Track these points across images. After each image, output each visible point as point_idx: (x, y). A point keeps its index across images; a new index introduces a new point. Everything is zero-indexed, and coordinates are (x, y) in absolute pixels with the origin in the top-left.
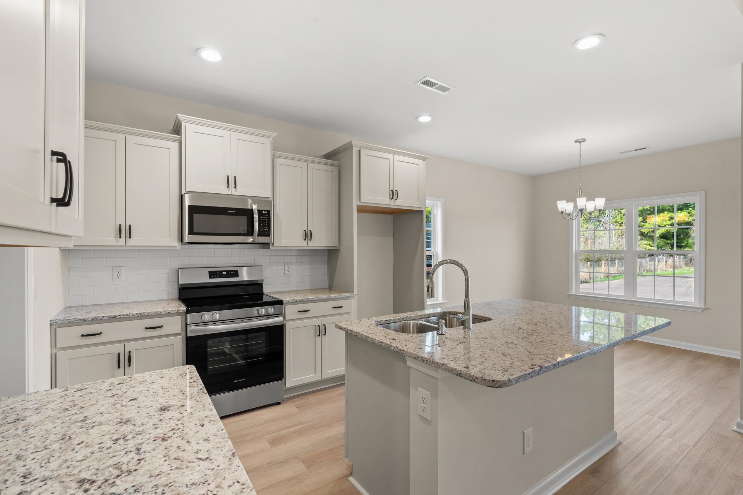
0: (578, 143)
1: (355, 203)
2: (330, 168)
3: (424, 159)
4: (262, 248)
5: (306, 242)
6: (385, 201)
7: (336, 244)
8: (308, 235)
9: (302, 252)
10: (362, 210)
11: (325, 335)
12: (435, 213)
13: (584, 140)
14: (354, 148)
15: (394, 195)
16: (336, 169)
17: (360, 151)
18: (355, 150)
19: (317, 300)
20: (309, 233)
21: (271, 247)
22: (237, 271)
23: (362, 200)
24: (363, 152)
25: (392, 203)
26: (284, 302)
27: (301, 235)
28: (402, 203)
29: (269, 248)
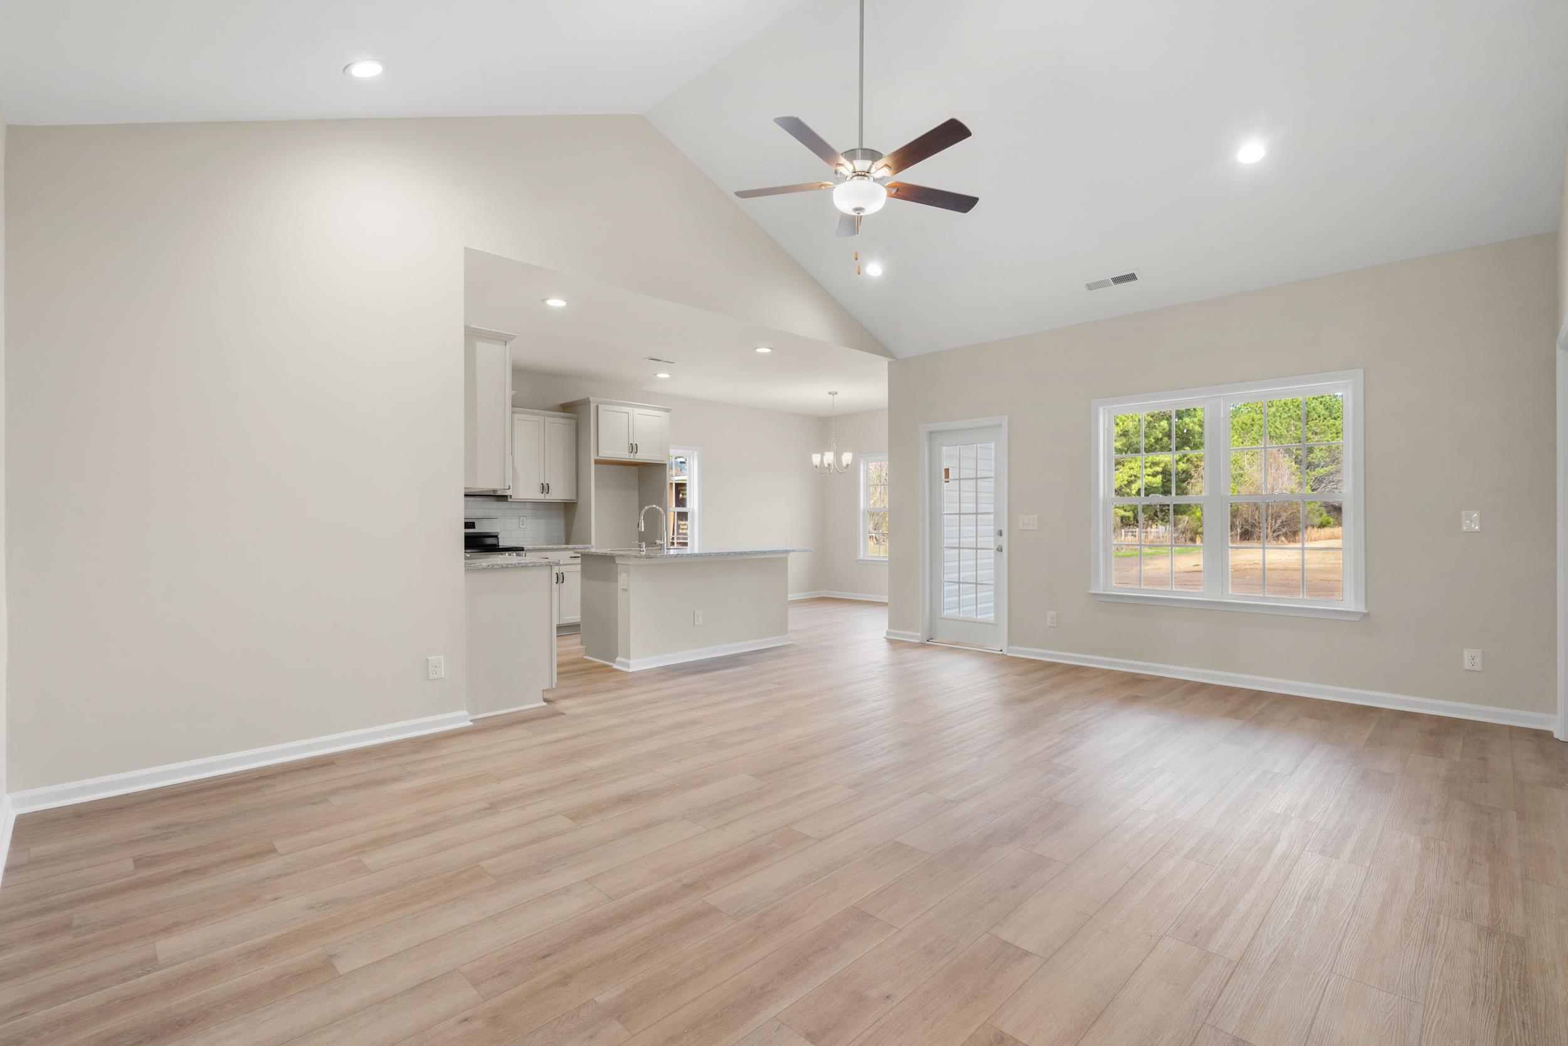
0: (831, 395)
1: (593, 457)
2: (567, 421)
3: (667, 410)
4: (497, 501)
5: (543, 495)
6: (624, 455)
7: (574, 497)
8: (545, 488)
9: (538, 505)
10: (597, 462)
11: (563, 582)
12: (692, 463)
13: (836, 393)
14: (591, 404)
15: (633, 448)
16: (574, 422)
17: (597, 407)
18: (593, 406)
19: (556, 549)
20: (546, 486)
21: (509, 500)
22: (474, 523)
23: (600, 455)
24: (601, 407)
25: (632, 457)
26: (525, 549)
27: (538, 488)
28: (642, 456)
29: (507, 501)
